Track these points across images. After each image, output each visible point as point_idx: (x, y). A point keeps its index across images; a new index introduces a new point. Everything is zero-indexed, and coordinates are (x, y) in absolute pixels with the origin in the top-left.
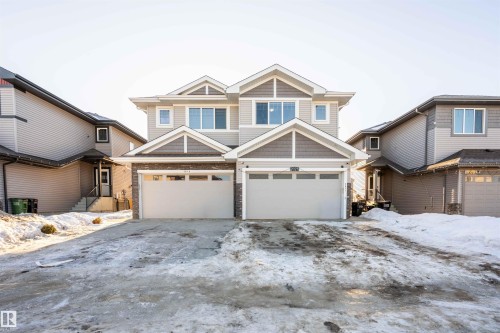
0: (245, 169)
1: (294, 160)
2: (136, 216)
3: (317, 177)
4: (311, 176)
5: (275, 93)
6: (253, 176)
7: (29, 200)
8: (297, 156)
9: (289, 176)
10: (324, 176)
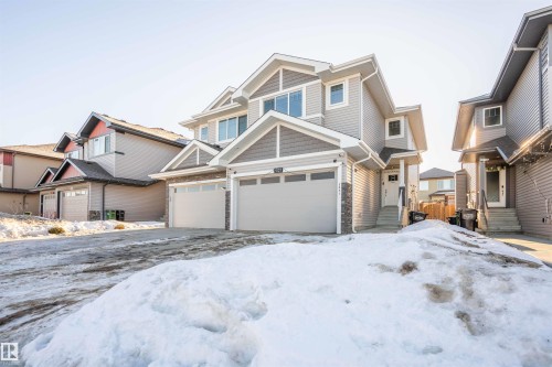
0: (233, 176)
1: (278, 160)
2: (167, 225)
3: (308, 178)
4: (300, 177)
5: (281, 86)
6: (243, 182)
7: (117, 212)
8: (282, 155)
9: (276, 180)
10: (316, 176)
